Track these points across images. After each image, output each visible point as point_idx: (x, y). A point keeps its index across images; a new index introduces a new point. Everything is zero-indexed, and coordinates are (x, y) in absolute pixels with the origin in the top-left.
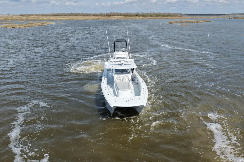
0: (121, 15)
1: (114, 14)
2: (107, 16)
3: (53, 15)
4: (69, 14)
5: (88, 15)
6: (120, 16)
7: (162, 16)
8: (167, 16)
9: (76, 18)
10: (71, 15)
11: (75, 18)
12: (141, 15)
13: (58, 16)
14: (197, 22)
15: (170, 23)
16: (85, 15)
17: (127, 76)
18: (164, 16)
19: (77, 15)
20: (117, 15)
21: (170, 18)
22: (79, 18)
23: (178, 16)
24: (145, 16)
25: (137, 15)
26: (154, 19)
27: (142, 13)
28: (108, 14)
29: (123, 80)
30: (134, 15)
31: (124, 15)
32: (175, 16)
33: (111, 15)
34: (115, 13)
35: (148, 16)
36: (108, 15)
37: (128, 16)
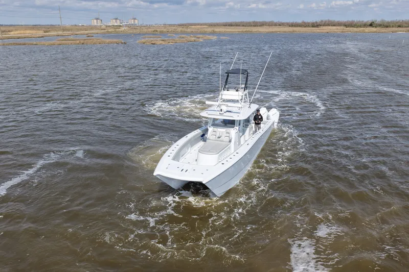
0: (339, 24)
1: (327, 23)
2: (313, 26)
3: (225, 25)
4: (250, 23)
5: (280, 25)
6: (339, 27)
10: (253, 25)
12: (380, 25)
13: (232, 26)
16: (275, 25)
17: (228, 131)
19: (262, 24)
20: (332, 26)
24: (387, 27)
25: (371, 25)
27: (383, 21)
28: (316, 22)
29: (219, 137)
30: (365, 25)
31: (346, 24)
33: (321, 26)
34: (329, 21)
35: (393, 27)
36: (315, 25)
37: (352, 27)
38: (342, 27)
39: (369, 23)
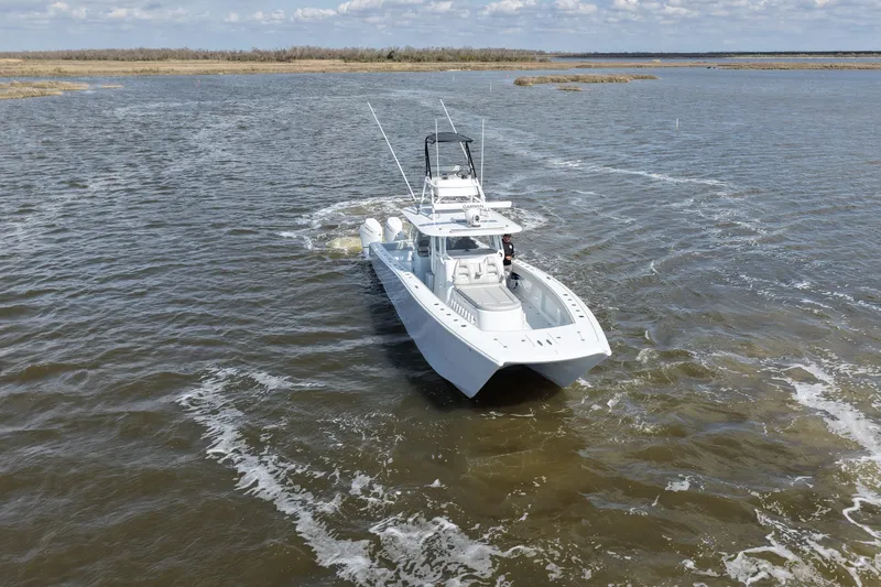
0: (331, 55)
1: (306, 52)
2: (280, 60)
3: (68, 57)
4: (131, 52)
5: (206, 58)
6: (331, 62)
7: (477, 59)
8: (498, 60)
9: (166, 68)
10: (141, 57)
11: (162, 69)
12: (406, 58)
13: (85, 59)
14: (610, 80)
15: (519, 83)
16: (196, 56)
18: (484, 60)
19: (164, 56)
20: (316, 58)
21: (511, 68)
22: (176, 68)
23: (533, 59)
24: (419, 60)
25: (390, 57)
26: (453, 70)
27: (408, 49)
28: (284, 52)
29: (477, 276)
30: (379, 58)
31: (344, 55)
32: (524, 59)
33: (295, 58)
34: (309, 49)
35: (429, 60)
36: (281, 57)
37: (356, 60)
38: (338, 62)
39: (386, 54)
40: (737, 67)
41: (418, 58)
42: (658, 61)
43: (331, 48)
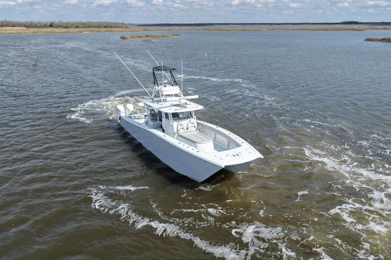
0: (19, 25)
1: (5, 23)
6: (19, 28)
7: (95, 27)
8: (105, 27)
12: (59, 26)
14: (163, 36)
15: (123, 38)
17: (192, 122)
18: (99, 27)
20: (11, 26)
21: (114, 31)
23: (122, 27)
24: (67, 28)
25: (51, 26)
27: (60, 22)
29: (187, 129)
30: (45, 26)
31: (26, 25)
32: (118, 27)
34: (6, 22)
35: (71, 27)
37: (33, 27)
38: (23, 28)
39: (49, 24)
40: (209, 30)
41: (66, 26)
42: (176, 27)
43: (18, 21)
